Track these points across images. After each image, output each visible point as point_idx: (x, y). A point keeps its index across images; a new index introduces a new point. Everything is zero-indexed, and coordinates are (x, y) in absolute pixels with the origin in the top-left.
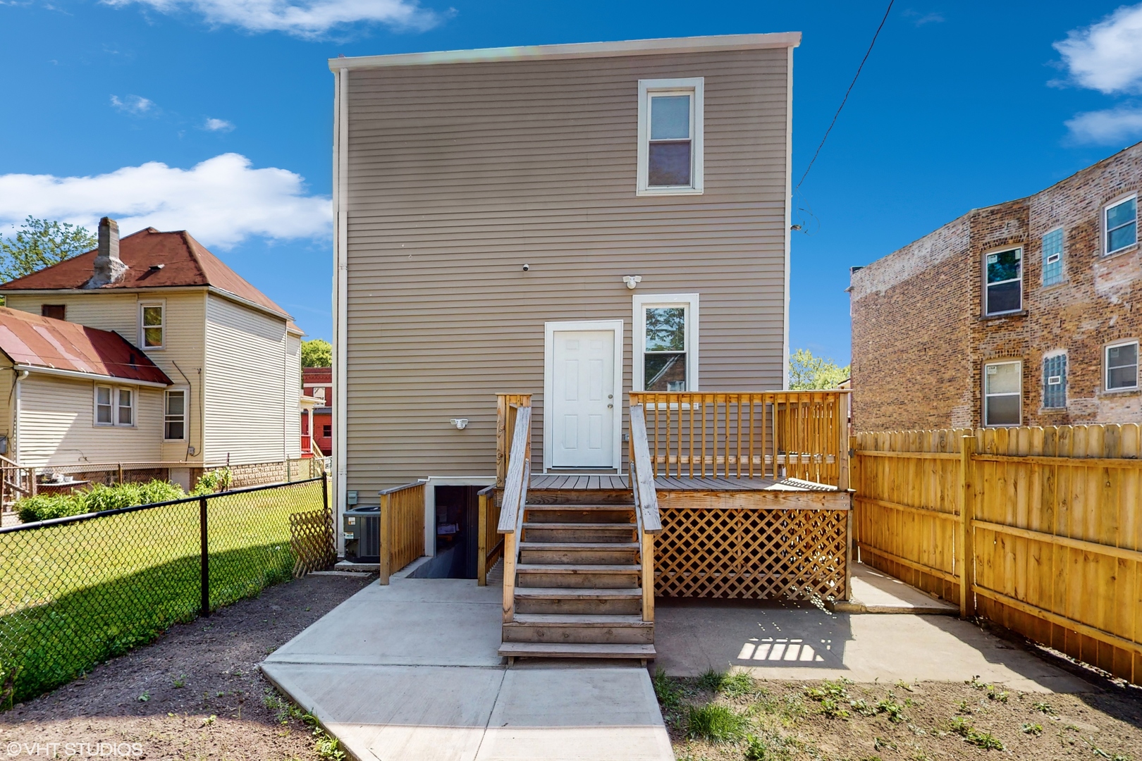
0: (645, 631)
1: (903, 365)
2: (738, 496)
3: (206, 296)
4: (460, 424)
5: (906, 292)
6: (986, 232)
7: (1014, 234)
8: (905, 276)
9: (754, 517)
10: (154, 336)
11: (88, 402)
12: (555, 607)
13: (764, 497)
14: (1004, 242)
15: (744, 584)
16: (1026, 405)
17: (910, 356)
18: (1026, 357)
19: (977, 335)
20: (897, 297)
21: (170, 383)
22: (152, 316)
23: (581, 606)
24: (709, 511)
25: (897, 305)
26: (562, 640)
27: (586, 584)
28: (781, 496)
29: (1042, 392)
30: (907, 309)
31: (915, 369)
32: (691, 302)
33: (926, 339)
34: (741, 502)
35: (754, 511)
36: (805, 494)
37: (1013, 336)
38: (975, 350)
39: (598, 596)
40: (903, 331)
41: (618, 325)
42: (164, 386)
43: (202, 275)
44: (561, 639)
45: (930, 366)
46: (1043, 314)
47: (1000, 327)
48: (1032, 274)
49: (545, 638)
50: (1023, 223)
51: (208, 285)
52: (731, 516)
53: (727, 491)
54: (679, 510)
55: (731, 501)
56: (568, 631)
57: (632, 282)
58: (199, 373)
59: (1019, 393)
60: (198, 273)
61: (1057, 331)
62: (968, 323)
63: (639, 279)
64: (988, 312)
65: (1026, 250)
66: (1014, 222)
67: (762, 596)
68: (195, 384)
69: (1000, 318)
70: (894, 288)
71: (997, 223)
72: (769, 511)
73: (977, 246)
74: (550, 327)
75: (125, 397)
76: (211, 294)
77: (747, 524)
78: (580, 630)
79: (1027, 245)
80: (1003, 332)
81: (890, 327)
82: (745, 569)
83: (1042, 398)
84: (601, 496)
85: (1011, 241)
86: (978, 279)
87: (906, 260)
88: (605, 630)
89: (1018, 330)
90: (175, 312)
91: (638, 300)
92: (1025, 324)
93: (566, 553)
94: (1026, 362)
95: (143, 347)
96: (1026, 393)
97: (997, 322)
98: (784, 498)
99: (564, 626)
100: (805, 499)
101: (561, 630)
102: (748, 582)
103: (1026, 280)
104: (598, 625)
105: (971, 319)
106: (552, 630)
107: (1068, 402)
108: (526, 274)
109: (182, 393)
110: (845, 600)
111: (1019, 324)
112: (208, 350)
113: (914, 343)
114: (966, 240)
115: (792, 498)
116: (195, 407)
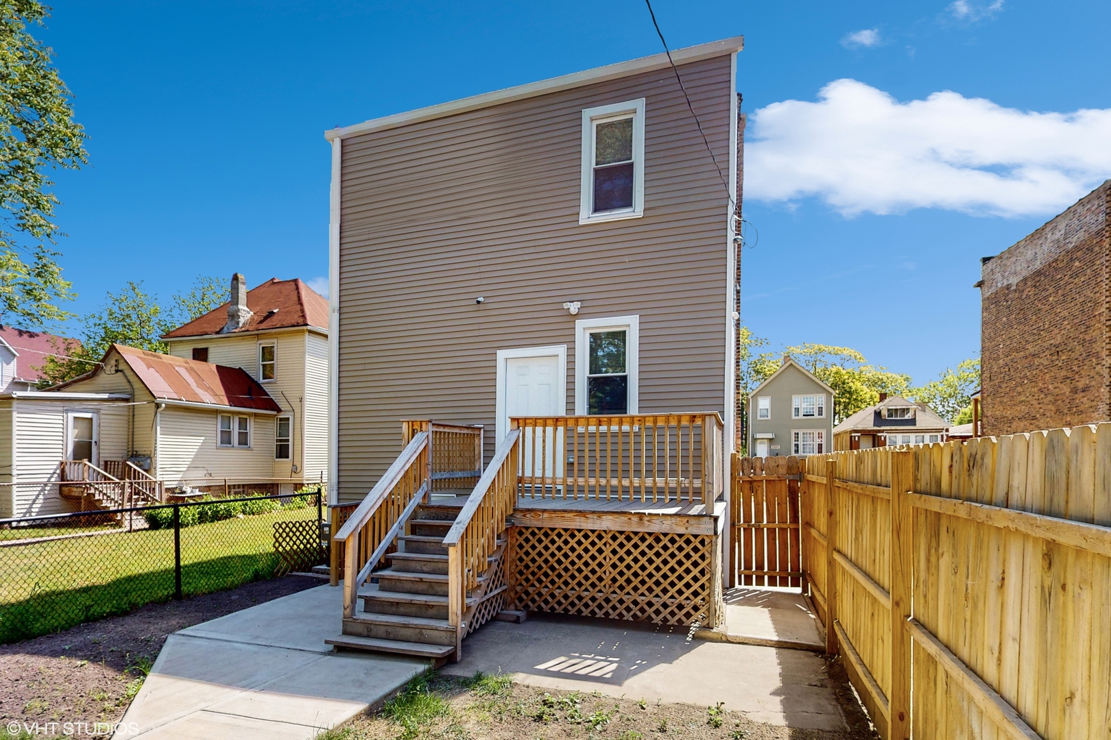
0: (449, 634)
1: (1034, 372)
2: (604, 517)
3: (307, 334)
5: (1038, 284)
8: (1037, 265)
9: (621, 539)
10: (268, 372)
11: (214, 428)
13: (630, 519)
15: (611, 604)
17: (1041, 360)
21: (279, 410)
22: (268, 353)
23: (414, 610)
24: (580, 531)
25: (1029, 301)
26: (385, 637)
27: (431, 591)
28: (646, 519)
30: (1039, 305)
31: (1047, 377)
32: (631, 324)
33: (1058, 341)
34: (608, 524)
35: (621, 533)
36: (669, 518)
39: (426, 601)
40: (1035, 331)
41: (561, 350)
42: (275, 413)
43: (304, 316)
44: (384, 635)
49: (373, 633)
51: (308, 325)
53: (593, 512)
54: (553, 530)
55: (598, 522)
56: (389, 629)
57: (574, 308)
58: (301, 401)
60: (301, 315)
62: (1103, 319)
67: (628, 617)
68: (297, 411)
70: (1025, 280)
72: (636, 533)
74: (501, 354)
75: (243, 424)
76: (310, 332)
77: (615, 545)
78: (399, 629)
82: (612, 589)
87: (1038, 246)
88: (418, 630)
90: (284, 349)
91: (580, 324)
93: (426, 563)
95: (261, 381)
98: (648, 521)
99: (387, 625)
100: (669, 522)
101: (383, 629)
102: (614, 602)
104: (412, 626)
105: (1106, 315)
106: (378, 627)
108: (481, 307)
109: (288, 419)
110: (709, 627)
112: (308, 381)
113: (1047, 345)
114: (1102, 218)
115: (656, 521)
116: (298, 432)
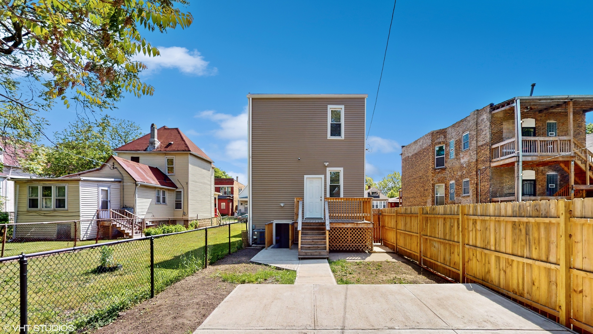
1: (415, 184)
2: (349, 224)
3: (189, 155)
4: (282, 205)
5: (416, 157)
6: (435, 139)
7: (443, 141)
8: (416, 152)
9: (352, 230)
10: (171, 169)
11: (154, 195)
12: (309, 249)
13: (355, 224)
14: (440, 143)
16: (446, 199)
17: (417, 180)
18: (446, 183)
19: (433, 175)
20: (414, 159)
21: (177, 188)
22: (170, 162)
24: (343, 228)
25: (414, 162)
26: (311, 255)
29: (449, 195)
30: (416, 163)
31: (418, 185)
32: (341, 170)
33: (421, 175)
34: (350, 226)
35: (352, 228)
36: (364, 224)
37: (442, 176)
38: (433, 180)
40: (415, 171)
41: (323, 176)
42: (175, 189)
45: (422, 185)
46: (449, 168)
47: (439, 172)
48: (447, 154)
50: (445, 138)
51: (190, 151)
52: (347, 229)
55: (347, 225)
57: (326, 164)
58: (187, 184)
59: (444, 195)
60: (186, 146)
61: (453, 174)
62: (431, 170)
63: (328, 163)
64: (436, 167)
65: (446, 146)
66: (443, 136)
68: (185, 188)
69: (439, 169)
70: (413, 155)
71: (438, 137)
72: (356, 228)
73: (433, 145)
75: (163, 192)
76: (191, 154)
80: (440, 174)
81: (412, 169)
82: (350, 243)
83: (449, 197)
84: (318, 224)
85: (442, 143)
86: (433, 155)
87: (416, 146)
89: (444, 173)
90: (178, 160)
91: (328, 169)
92: (445, 171)
94: (446, 184)
95: (167, 174)
96: (446, 195)
97: (438, 170)
103: (446, 156)
105: (431, 169)
107: (455, 198)
108: (299, 161)
109: (181, 192)
111: (444, 171)
112: (190, 175)
113: (418, 176)
116: (186, 197)
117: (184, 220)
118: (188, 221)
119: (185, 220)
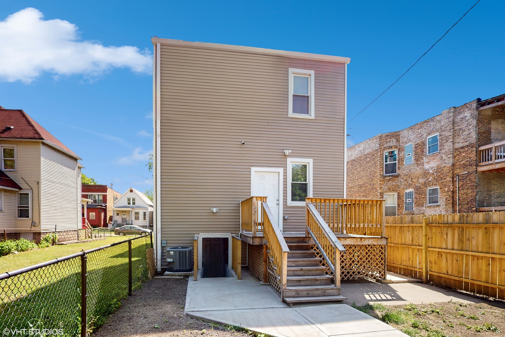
0: (338, 290)
1: (352, 193)
2: (347, 239)
3: (41, 144)
4: (215, 210)
5: (353, 164)
6: (385, 143)
7: (395, 145)
8: (353, 158)
9: (353, 248)
10: (9, 164)
12: (298, 284)
13: (357, 240)
14: (391, 147)
15: (350, 274)
16: (398, 209)
17: (354, 189)
18: (398, 192)
19: (381, 182)
21: (20, 188)
22: (9, 153)
23: (308, 283)
25: (349, 169)
26: (307, 296)
27: (306, 274)
28: (363, 239)
29: (405, 205)
30: (354, 171)
31: (357, 195)
32: (309, 162)
33: (361, 183)
35: (353, 245)
36: (371, 239)
37: (394, 183)
38: (381, 188)
39: (315, 278)
40: (352, 180)
41: (281, 170)
42: (17, 190)
45: (363, 194)
46: (405, 176)
47: (390, 180)
48: (401, 160)
49: (300, 295)
50: (398, 141)
51: (43, 139)
53: (344, 238)
55: (345, 241)
56: (309, 292)
57: (287, 152)
58: (38, 184)
59: (396, 205)
60: (36, 132)
61: (410, 182)
62: (378, 177)
63: (290, 151)
64: (385, 174)
65: (399, 151)
66: (394, 140)
67: (356, 278)
68: (35, 189)
69: (389, 176)
71: (388, 140)
72: (358, 245)
73: (381, 148)
74: (253, 169)
76: (43, 144)
78: (314, 291)
79: (399, 149)
80: (390, 181)
82: (350, 268)
83: (404, 207)
84: (296, 240)
85: (393, 147)
86: (382, 161)
87: (353, 152)
89: (396, 181)
90: (23, 152)
91: (289, 160)
92: (398, 179)
93: (293, 262)
94: (398, 193)
95: (4, 170)
96: (399, 205)
97: (389, 178)
98: (364, 240)
99: (307, 290)
100: (371, 240)
101: (306, 292)
102: (351, 273)
103: (399, 163)
104: (320, 289)
105: (379, 176)
106: (303, 292)
107: (414, 209)
108: (244, 146)
109: (28, 194)
110: (385, 278)
111: (396, 179)
112: (42, 173)
113: (356, 184)
114: (377, 145)
115: (367, 240)
116: (36, 202)
117: (33, 233)
118: (39, 234)
119: (35, 233)
